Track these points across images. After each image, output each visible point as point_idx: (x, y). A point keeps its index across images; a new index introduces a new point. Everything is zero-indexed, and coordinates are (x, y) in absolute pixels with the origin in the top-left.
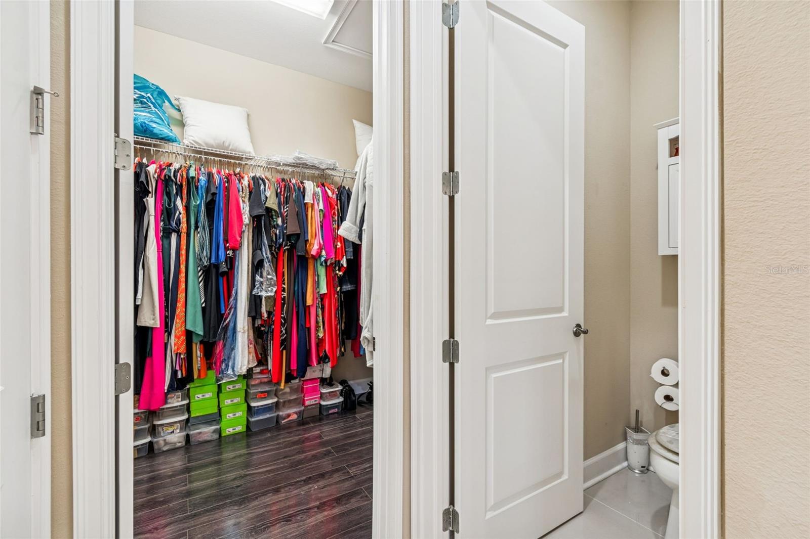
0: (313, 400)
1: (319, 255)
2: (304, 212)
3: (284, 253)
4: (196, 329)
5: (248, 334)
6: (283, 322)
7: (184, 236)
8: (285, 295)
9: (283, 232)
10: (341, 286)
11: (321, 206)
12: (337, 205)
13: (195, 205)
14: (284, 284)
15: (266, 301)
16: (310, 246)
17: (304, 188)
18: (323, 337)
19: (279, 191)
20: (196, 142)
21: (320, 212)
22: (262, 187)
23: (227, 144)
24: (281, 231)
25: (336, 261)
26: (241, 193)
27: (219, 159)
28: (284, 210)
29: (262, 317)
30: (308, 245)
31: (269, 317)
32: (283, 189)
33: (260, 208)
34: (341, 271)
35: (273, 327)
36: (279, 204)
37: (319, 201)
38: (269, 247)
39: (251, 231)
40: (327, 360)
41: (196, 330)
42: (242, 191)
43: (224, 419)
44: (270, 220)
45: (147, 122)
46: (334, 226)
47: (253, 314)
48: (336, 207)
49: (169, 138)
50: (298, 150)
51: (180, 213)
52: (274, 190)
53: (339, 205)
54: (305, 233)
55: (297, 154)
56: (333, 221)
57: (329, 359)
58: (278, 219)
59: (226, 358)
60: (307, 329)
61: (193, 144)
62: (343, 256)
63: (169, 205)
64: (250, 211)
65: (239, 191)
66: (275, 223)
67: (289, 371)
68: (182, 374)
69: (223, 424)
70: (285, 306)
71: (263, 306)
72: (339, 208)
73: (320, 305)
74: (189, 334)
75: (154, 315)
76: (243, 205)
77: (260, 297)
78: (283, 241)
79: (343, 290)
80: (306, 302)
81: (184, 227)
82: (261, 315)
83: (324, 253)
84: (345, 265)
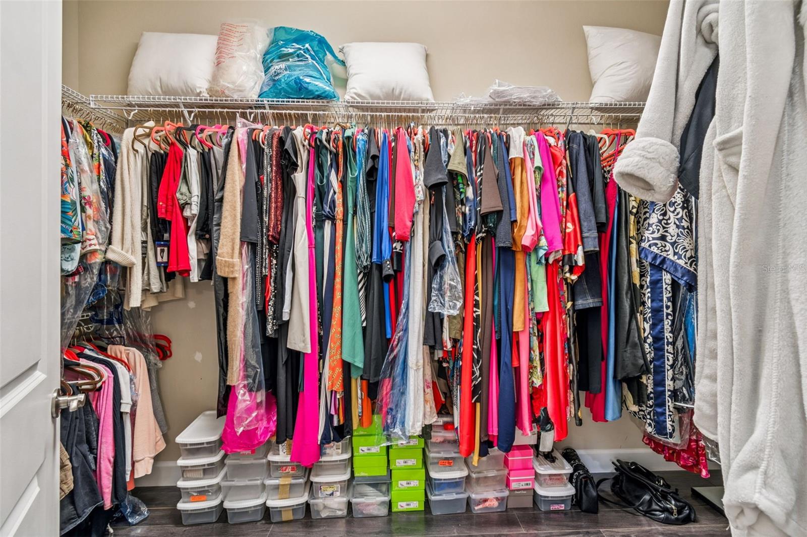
0: (523, 483)
1: (536, 247)
2: (508, 175)
3: (476, 245)
4: (356, 360)
5: (424, 371)
6: (476, 357)
7: (340, 224)
8: (479, 312)
9: (476, 209)
10: (573, 300)
11: (538, 162)
12: (565, 158)
13: (352, 178)
14: (477, 295)
15: (450, 322)
16: (519, 230)
17: (508, 137)
18: (541, 386)
19: (468, 144)
20: (359, 95)
21: (535, 172)
22: (443, 140)
23: (397, 92)
24: (472, 208)
25: (564, 256)
26: (412, 154)
27: (386, 114)
28: (476, 175)
29: (443, 347)
30: (515, 230)
31: (454, 347)
32: (474, 142)
33: (440, 172)
34: (575, 274)
35: (461, 364)
36: (469, 166)
37: (534, 155)
38: (453, 235)
39: (427, 211)
40: (549, 426)
41: (355, 362)
42: (415, 152)
43: (395, 488)
44: (454, 190)
45: (301, 78)
46: (560, 196)
47: (432, 343)
48: (564, 161)
49: (327, 93)
50: (497, 81)
51: (335, 193)
52: (461, 142)
53: (568, 159)
54: (510, 209)
55: (496, 87)
56: (559, 186)
57: (552, 425)
58: (467, 188)
59: (394, 408)
60: (513, 370)
61: (355, 99)
62: (578, 246)
63: (322, 181)
64: (425, 180)
65: (410, 151)
66: (463, 196)
67: (486, 439)
68: (339, 421)
69: (394, 493)
70: (480, 331)
71: (444, 330)
72: (569, 164)
73: (536, 331)
74: (347, 367)
75: (304, 336)
76: (416, 173)
77: (440, 317)
78: (476, 224)
79: (577, 308)
80: (513, 325)
81: (339, 211)
82: (442, 346)
83: (543, 242)
84: (581, 263)
